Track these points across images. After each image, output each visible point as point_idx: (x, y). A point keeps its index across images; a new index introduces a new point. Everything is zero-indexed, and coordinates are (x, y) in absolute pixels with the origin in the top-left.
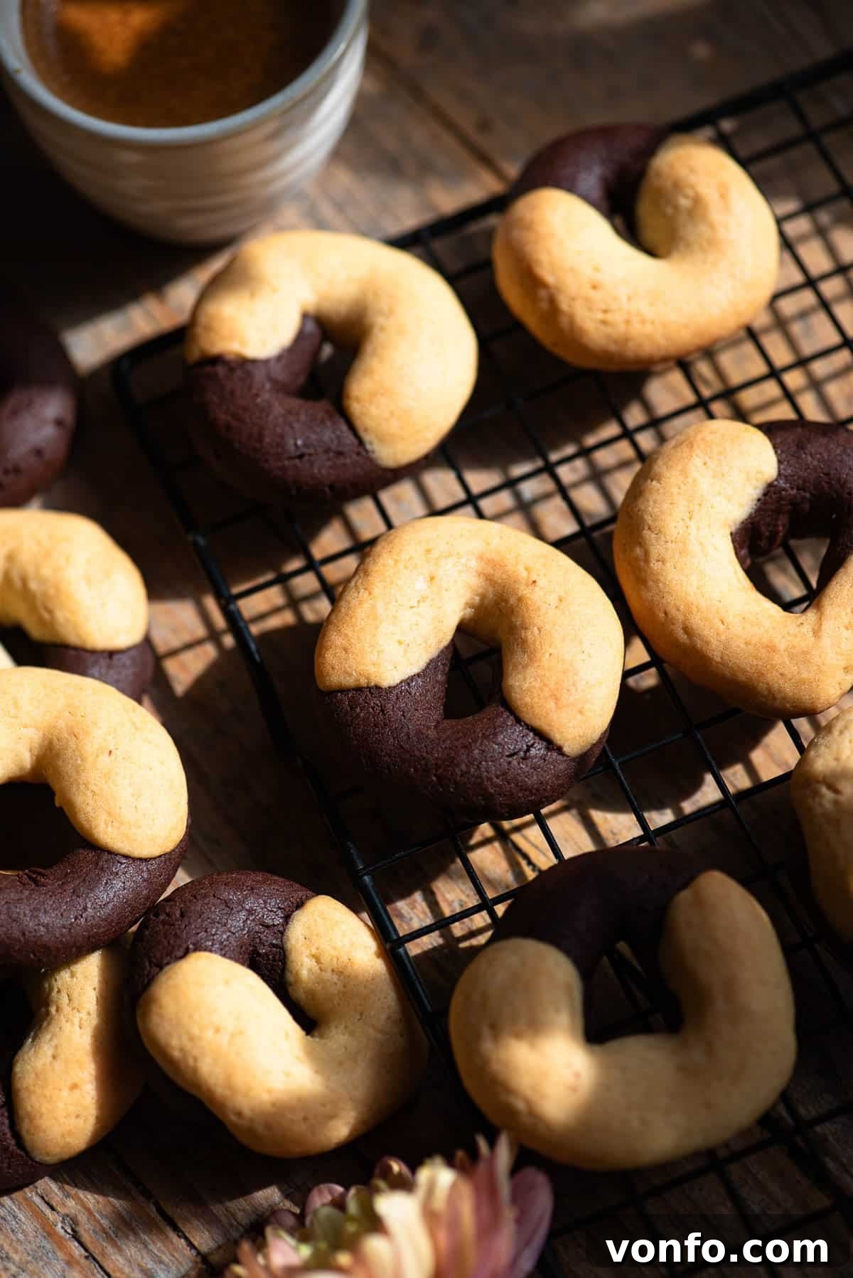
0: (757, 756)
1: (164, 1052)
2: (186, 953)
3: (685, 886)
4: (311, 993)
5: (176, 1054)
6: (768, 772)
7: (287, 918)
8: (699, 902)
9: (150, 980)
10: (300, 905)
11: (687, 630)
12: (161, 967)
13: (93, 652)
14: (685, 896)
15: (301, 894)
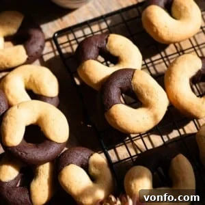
0: (186, 128)
1: (64, 185)
2: (69, 164)
3: (174, 157)
4: (94, 174)
5: (67, 185)
6: (188, 131)
7: (89, 157)
8: (178, 161)
9: (61, 170)
10: (92, 155)
11: (176, 97)
12: (63, 167)
13: (48, 97)
14: (175, 159)
15: (92, 152)
